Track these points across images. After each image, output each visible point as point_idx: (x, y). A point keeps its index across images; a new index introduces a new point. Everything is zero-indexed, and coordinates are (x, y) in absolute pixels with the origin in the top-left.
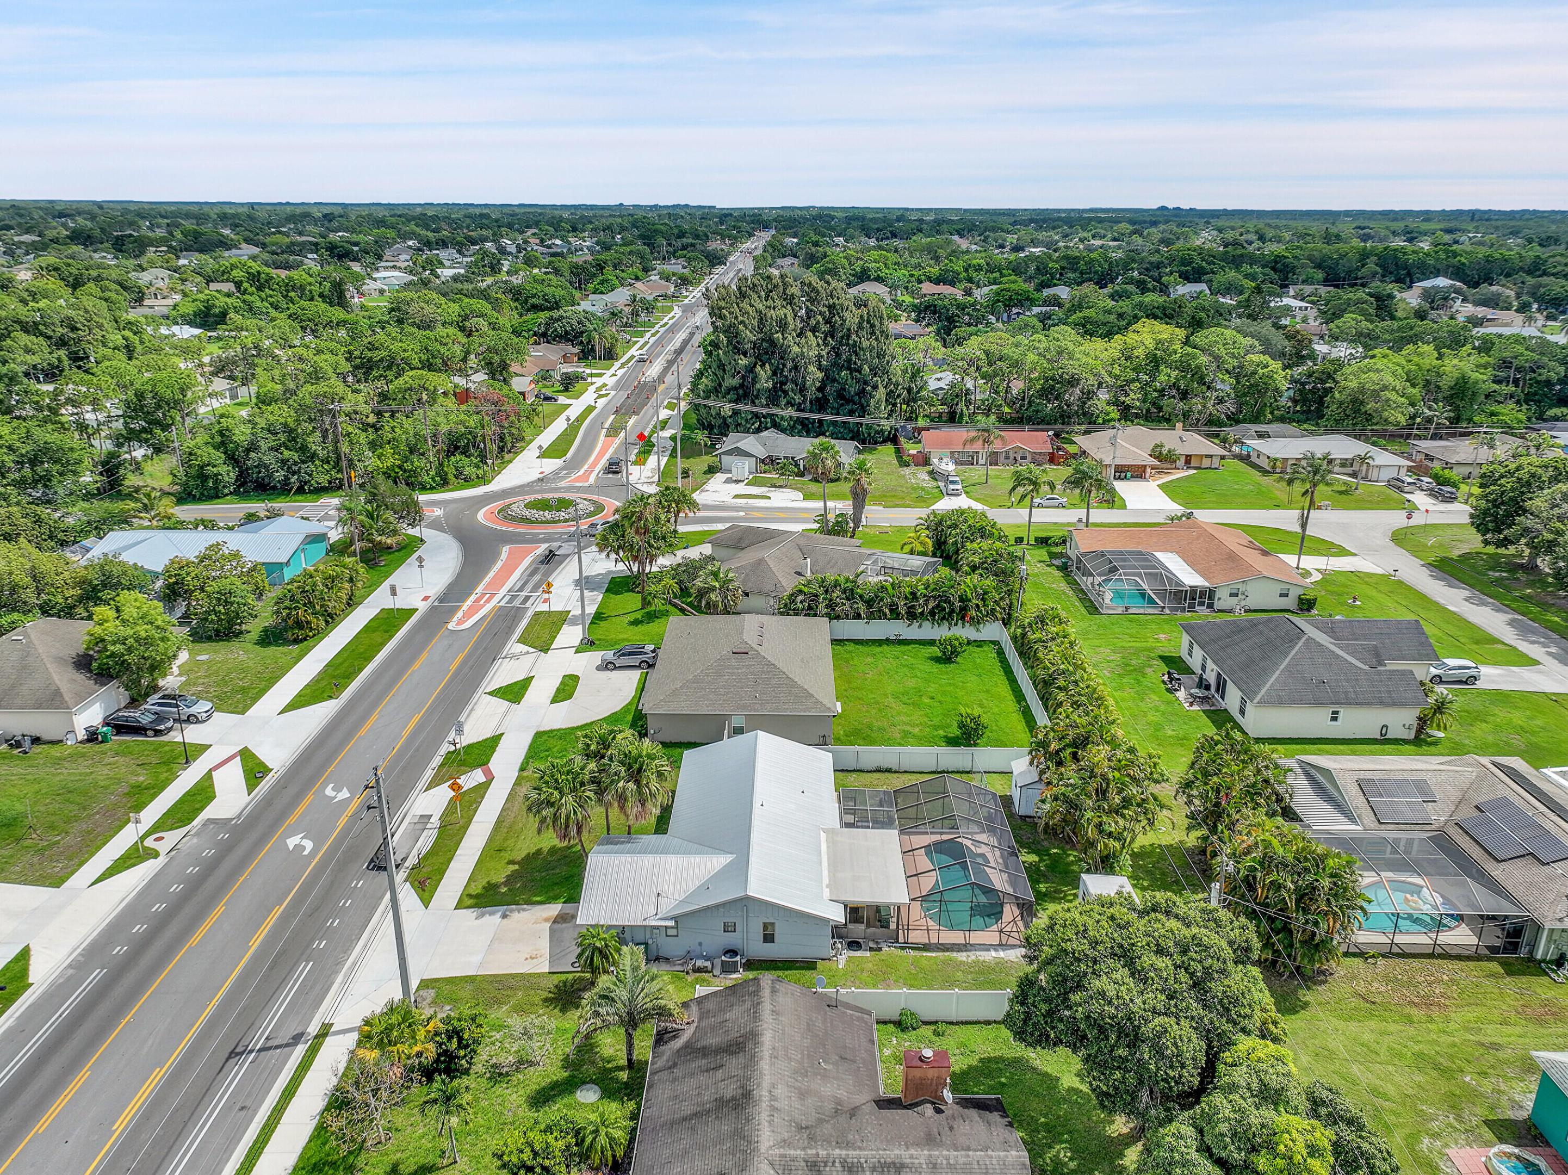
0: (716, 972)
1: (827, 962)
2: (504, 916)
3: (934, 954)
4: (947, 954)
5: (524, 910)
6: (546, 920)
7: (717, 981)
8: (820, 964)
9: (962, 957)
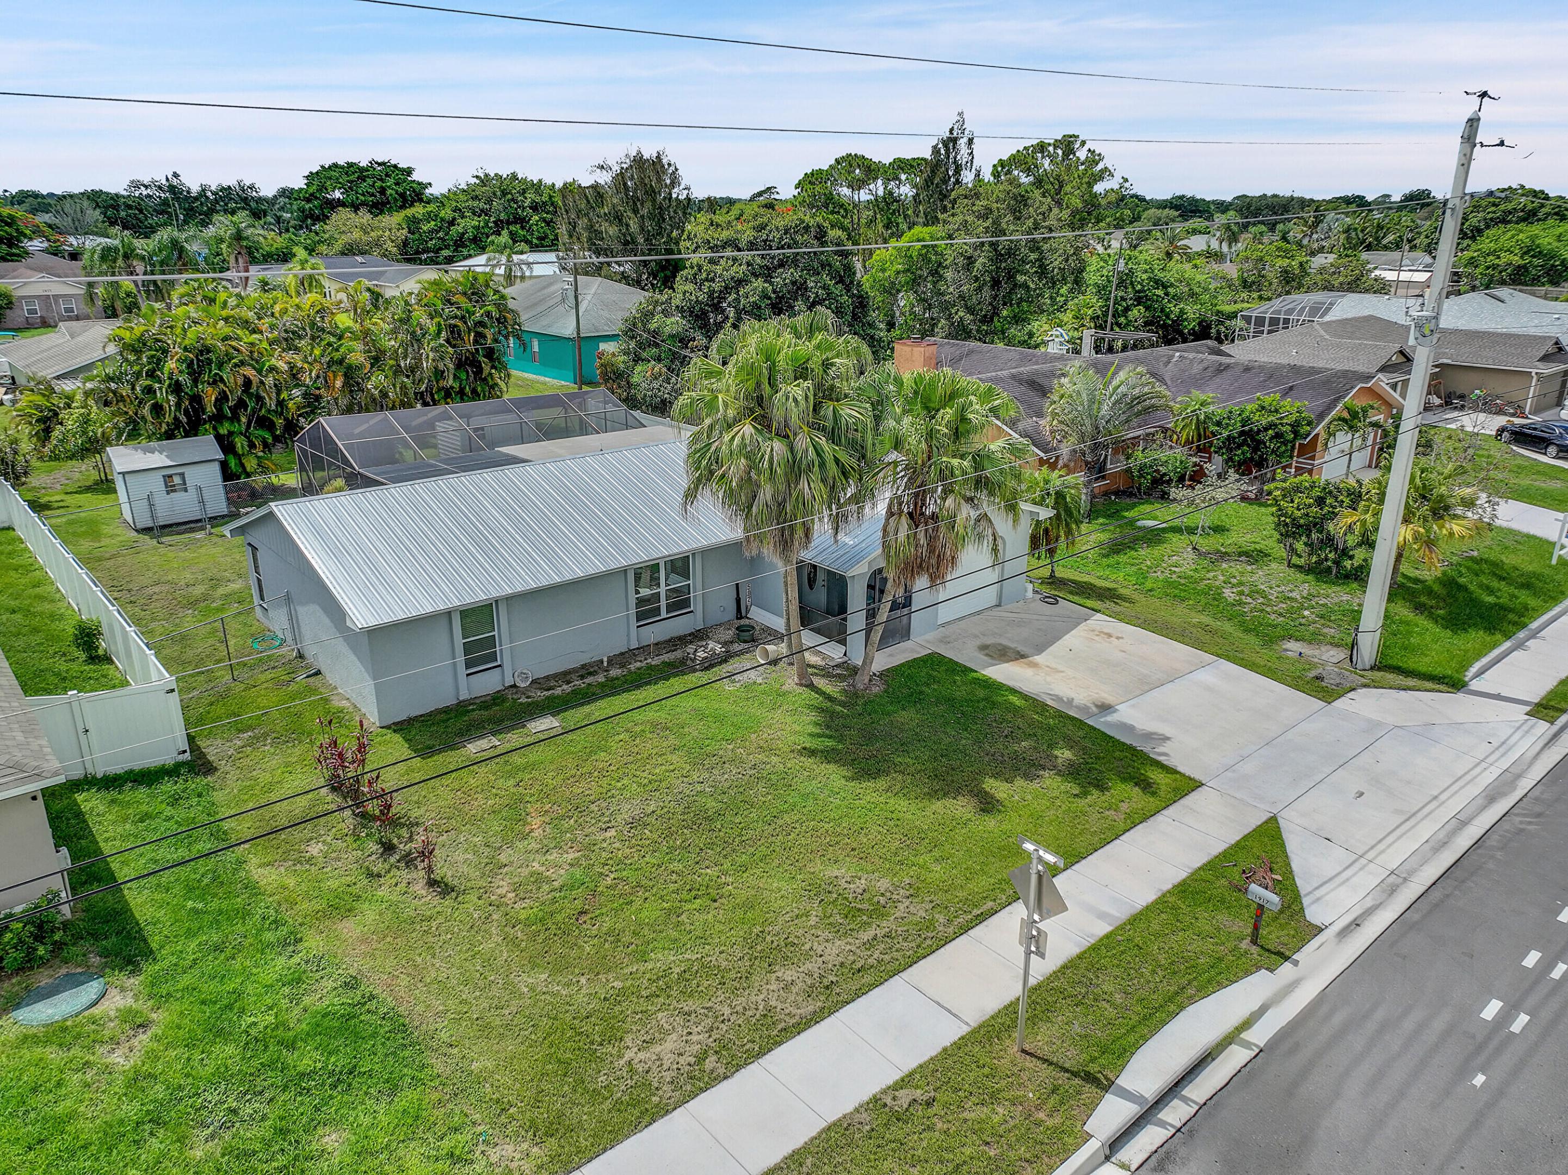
2: (1105, 708)
5: (1059, 699)
6: (1035, 665)
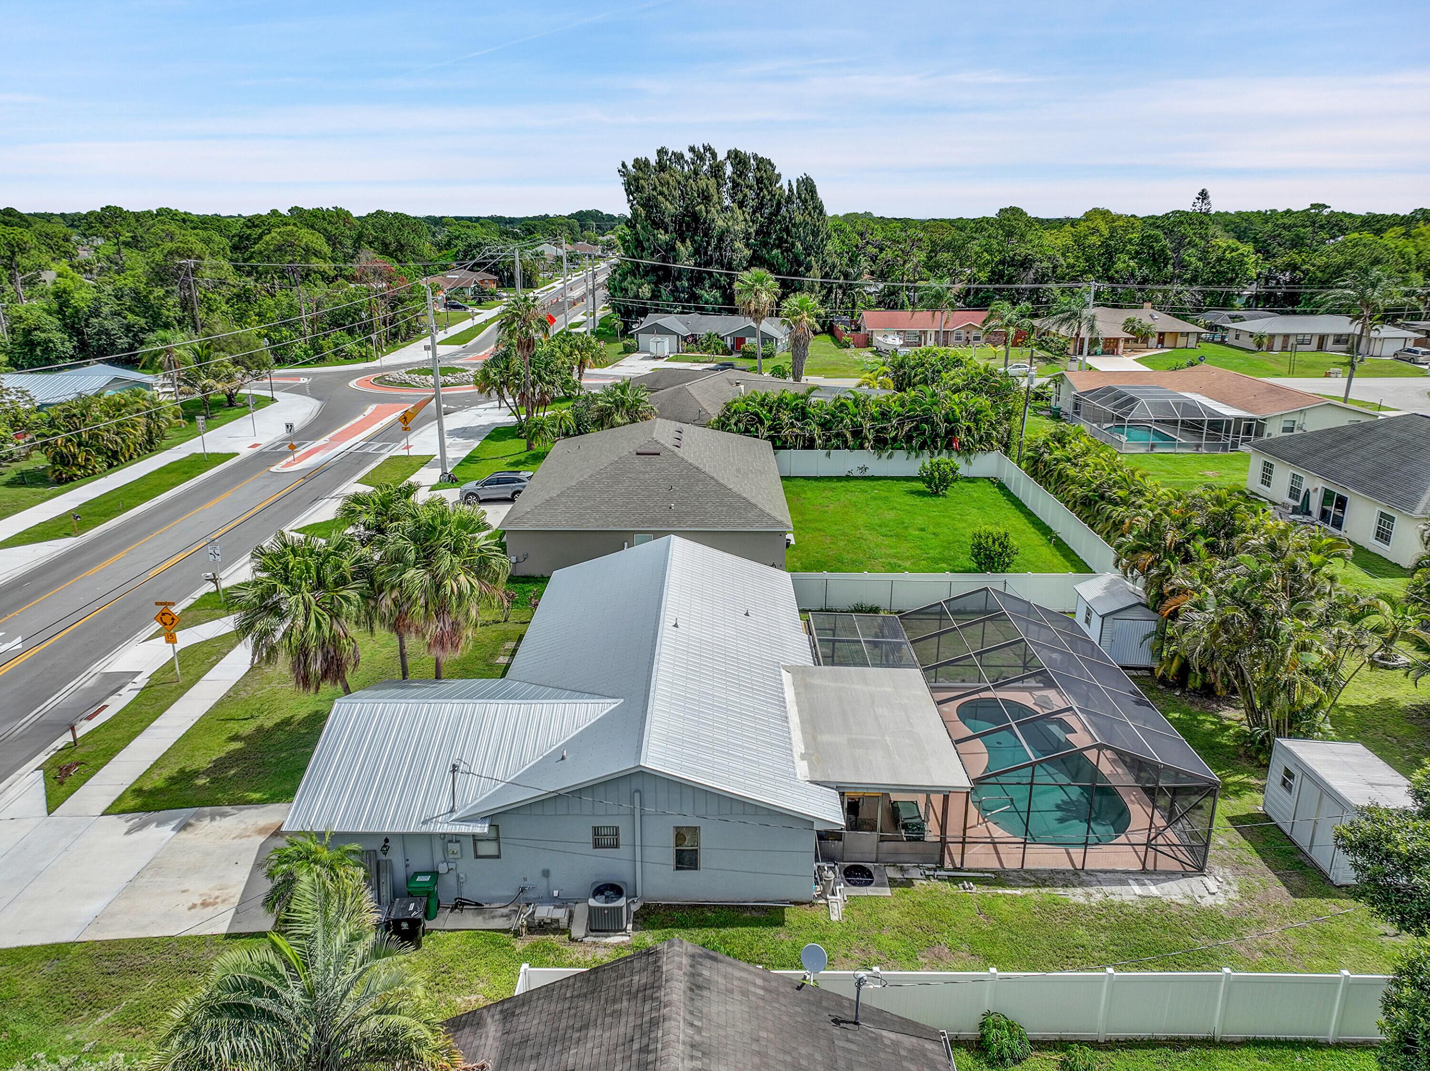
0: (578, 931)
1: (806, 912)
2: (184, 827)
3: (1019, 892)
4: (1044, 891)
5: (224, 815)
6: (261, 831)
7: (575, 952)
8: (792, 915)
9: (1076, 896)
